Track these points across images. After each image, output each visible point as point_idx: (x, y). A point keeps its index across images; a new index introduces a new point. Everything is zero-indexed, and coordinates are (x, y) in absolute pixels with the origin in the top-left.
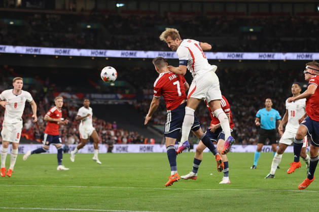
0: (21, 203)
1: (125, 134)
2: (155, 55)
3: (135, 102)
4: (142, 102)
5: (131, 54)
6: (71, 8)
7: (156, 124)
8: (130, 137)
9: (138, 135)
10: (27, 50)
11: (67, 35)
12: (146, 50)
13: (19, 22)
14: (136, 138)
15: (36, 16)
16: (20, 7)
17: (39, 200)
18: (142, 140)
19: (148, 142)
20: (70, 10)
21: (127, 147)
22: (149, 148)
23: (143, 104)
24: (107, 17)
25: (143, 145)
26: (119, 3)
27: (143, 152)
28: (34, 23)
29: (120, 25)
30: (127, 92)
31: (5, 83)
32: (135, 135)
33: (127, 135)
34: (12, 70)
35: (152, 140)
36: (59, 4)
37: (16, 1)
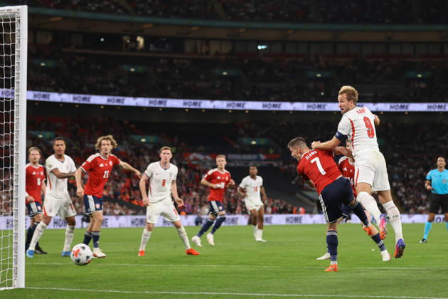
0: (146, 287)
1: (269, 202)
2: (303, 106)
3: (281, 163)
4: (288, 163)
5: (274, 106)
6: (204, 51)
7: (307, 190)
8: (275, 206)
9: (284, 203)
10: (150, 102)
11: (199, 84)
12: (292, 100)
13: (141, 69)
14: (282, 207)
15: (162, 61)
16: (142, 50)
17: (168, 283)
18: (289, 210)
19: (297, 212)
20: (202, 53)
21: (271, 217)
22: (296, 219)
23: (290, 166)
24: (246, 61)
25: (290, 216)
26: (261, 45)
27: (290, 224)
28: (159, 70)
29: (263, 71)
30: (271, 151)
31: (125, 143)
32: (281, 203)
33: (272, 203)
34: (133, 126)
35: (301, 209)
36: (188, 47)
37: (137, 43)
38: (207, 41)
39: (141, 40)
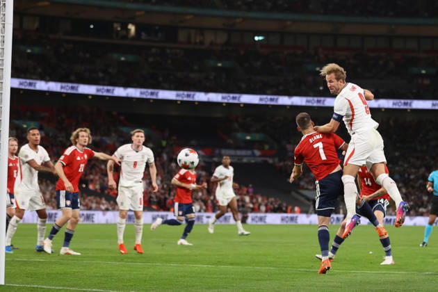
0: (132, 286)
1: (263, 200)
2: (301, 101)
3: (276, 160)
4: (284, 161)
5: (272, 100)
6: (198, 41)
7: (303, 188)
8: (269, 204)
9: (279, 202)
10: (141, 93)
11: (192, 75)
12: (290, 94)
13: (131, 58)
14: (276, 206)
15: (154, 50)
16: (133, 38)
17: (154, 282)
18: (284, 209)
19: (292, 211)
20: (196, 43)
21: (265, 217)
22: (292, 219)
23: (286, 163)
24: (242, 52)
25: (285, 215)
26: (258, 36)
27: (285, 223)
28: (151, 60)
29: (259, 63)
30: (267, 147)
31: (113, 135)
32: (276, 202)
33: (266, 201)
34: (122, 118)
35: (296, 209)
36: (182, 36)
37: (129, 30)
38: (201, 30)
39: (132, 28)
